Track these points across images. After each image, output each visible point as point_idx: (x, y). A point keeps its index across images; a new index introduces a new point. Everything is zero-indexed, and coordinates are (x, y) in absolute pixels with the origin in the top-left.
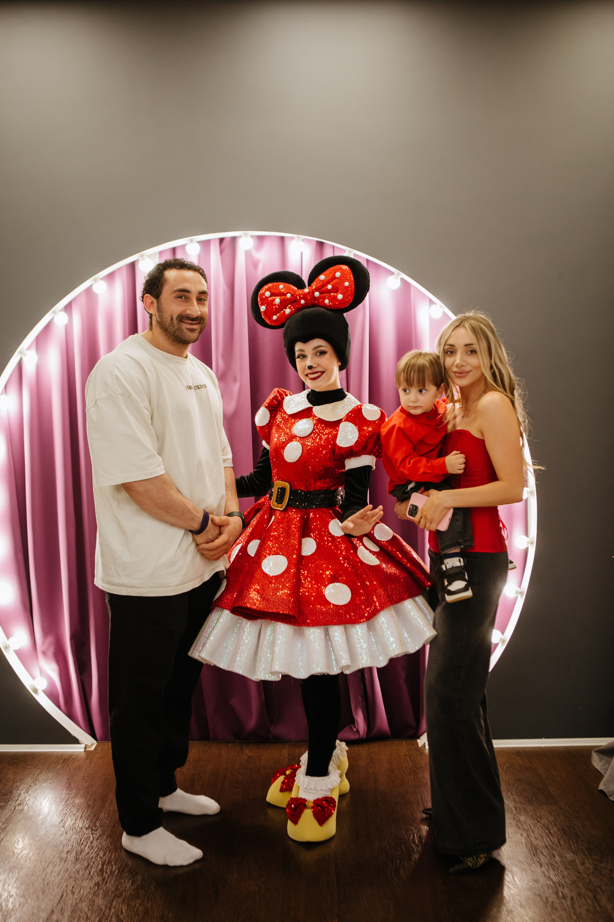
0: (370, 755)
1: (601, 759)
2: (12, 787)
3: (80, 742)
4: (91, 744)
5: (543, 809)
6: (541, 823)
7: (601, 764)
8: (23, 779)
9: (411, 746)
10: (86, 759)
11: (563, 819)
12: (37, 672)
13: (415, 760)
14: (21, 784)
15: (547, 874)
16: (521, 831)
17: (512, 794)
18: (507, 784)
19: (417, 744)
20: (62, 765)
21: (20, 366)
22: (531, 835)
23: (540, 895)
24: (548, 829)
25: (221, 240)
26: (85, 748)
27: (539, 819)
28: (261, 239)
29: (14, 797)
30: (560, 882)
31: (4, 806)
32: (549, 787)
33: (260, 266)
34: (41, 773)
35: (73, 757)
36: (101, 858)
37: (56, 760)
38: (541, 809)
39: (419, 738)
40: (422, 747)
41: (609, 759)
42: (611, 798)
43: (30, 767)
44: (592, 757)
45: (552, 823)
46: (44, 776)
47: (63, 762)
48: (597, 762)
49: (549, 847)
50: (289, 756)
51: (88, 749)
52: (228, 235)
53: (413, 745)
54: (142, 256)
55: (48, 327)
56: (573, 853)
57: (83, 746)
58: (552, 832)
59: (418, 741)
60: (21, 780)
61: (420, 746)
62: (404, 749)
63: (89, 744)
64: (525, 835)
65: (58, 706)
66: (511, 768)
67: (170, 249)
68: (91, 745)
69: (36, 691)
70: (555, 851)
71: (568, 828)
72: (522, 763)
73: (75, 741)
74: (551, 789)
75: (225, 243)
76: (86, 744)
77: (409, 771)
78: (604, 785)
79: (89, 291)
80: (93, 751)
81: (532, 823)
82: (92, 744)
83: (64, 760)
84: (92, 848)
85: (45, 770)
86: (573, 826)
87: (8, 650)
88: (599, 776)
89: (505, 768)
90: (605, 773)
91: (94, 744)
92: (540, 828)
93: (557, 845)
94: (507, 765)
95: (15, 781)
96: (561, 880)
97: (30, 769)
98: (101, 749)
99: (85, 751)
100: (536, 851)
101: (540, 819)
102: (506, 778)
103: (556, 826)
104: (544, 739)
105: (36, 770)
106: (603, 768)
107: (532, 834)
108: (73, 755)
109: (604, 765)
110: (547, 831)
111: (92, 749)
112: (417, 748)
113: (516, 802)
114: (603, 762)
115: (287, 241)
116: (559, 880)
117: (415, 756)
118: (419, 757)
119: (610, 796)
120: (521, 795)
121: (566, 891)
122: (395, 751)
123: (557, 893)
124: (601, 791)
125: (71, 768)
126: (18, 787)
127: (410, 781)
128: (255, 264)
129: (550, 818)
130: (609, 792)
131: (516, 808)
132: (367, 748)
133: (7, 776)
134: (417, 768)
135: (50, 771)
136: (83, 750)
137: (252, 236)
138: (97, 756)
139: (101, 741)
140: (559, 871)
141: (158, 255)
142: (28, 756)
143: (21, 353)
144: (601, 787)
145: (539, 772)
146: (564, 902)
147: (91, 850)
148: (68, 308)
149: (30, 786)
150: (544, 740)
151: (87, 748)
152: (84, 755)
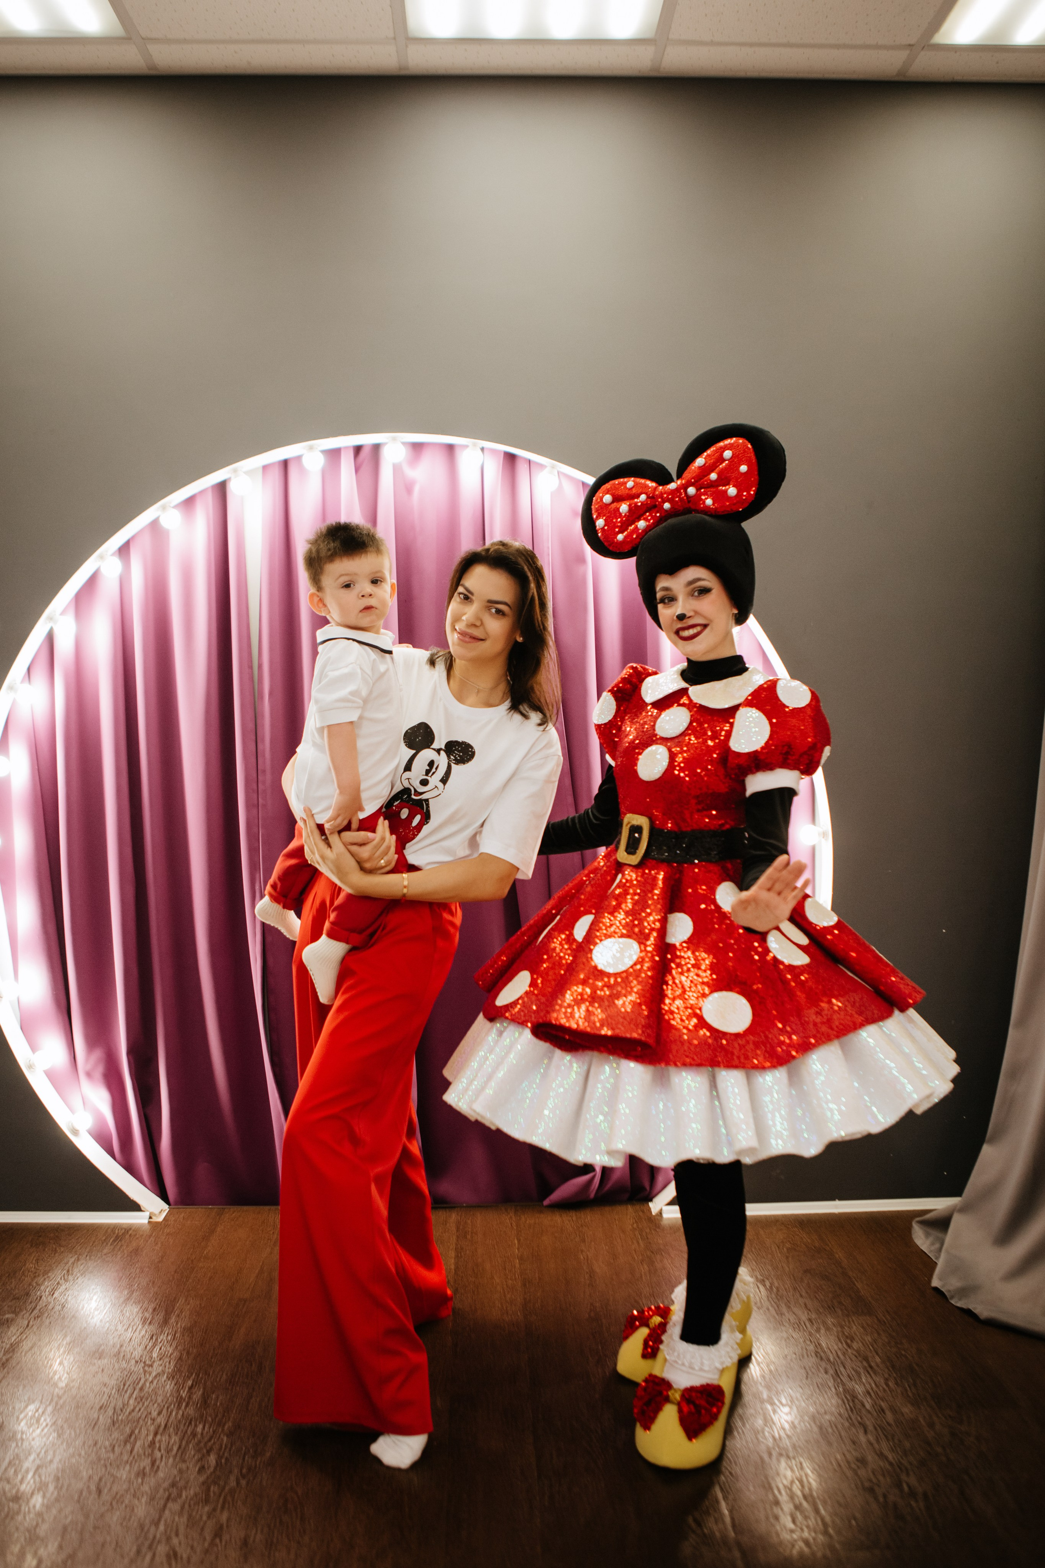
0: (581, 1229)
1: (927, 1235)
2: (30, 1284)
3: (143, 1209)
4: (160, 1210)
5: (853, 1321)
6: (854, 1349)
7: (928, 1242)
8: (50, 1270)
9: (641, 1213)
10: (150, 1236)
11: (886, 1340)
12: (77, 1102)
13: (649, 1237)
14: (45, 1279)
15: (876, 1446)
16: (823, 1364)
17: (801, 1296)
18: (792, 1277)
19: (649, 1210)
20: (112, 1247)
21: (50, 639)
22: (841, 1372)
23: (871, 1490)
24: (866, 1359)
25: (358, 449)
26: (150, 1218)
27: (849, 1341)
28: (417, 447)
29: (31, 1303)
30: (900, 1462)
31: (12, 1320)
32: (856, 1282)
33: (416, 490)
34: (78, 1260)
35: (130, 1232)
36: (153, 1420)
37: (104, 1238)
38: (849, 1322)
39: (651, 1200)
40: (657, 1215)
41: (940, 1235)
42: (953, 1302)
43: (62, 1249)
44: (913, 1232)
45: (871, 1348)
46: (82, 1266)
47: (114, 1241)
48: (921, 1239)
49: (872, 1394)
50: (457, 1231)
51: (155, 1219)
52: (367, 439)
53: (643, 1212)
54: (235, 471)
55: (93, 581)
56: (912, 1405)
57: (147, 1214)
58: (873, 1364)
59: (651, 1204)
60: (46, 1273)
61: (653, 1214)
62: (630, 1219)
63: (157, 1212)
64: (831, 1372)
65: (111, 1153)
66: (795, 1250)
67: (280, 462)
68: (160, 1212)
69: (76, 1132)
70: (883, 1401)
71: (896, 1356)
72: (809, 1241)
73: (135, 1207)
74: (859, 1285)
75: (364, 453)
76: (151, 1211)
77: (641, 1258)
78: (940, 1279)
79: (154, 524)
80: (162, 1222)
81: (840, 1349)
82: (162, 1210)
83: (116, 1237)
84: (141, 1400)
85: (84, 1256)
86: (903, 1352)
87: (32, 1070)
88: (929, 1265)
89: (785, 1249)
90: (937, 1258)
91: (164, 1211)
92: (854, 1358)
93: (884, 1390)
94: (788, 1245)
95: (37, 1274)
96: (902, 1458)
97: (62, 1252)
98: (173, 1219)
99: (149, 1222)
100: (853, 1401)
101: (852, 1341)
102: (789, 1268)
103: (877, 1354)
104: (837, 1200)
105: (71, 1256)
106: (933, 1248)
107: (842, 1369)
108: (130, 1229)
109: (933, 1244)
110: (865, 1364)
111: (160, 1219)
112: (650, 1218)
113: (810, 1310)
114: (931, 1239)
115: (458, 453)
116: (898, 1459)
117: (648, 1230)
118: (653, 1232)
119: (952, 1297)
120: (816, 1297)
121: (913, 1480)
122: (617, 1222)
123: (898, 1485)
124: (936, 1289)
125: (125, 1251)
126: (39, 1285)
127: (643, 1274)
128: (409, 489)
129: (866, 1339)
130: (949, 1291)
131: (810, 1320)
132: (574, 1218)
133: (25, 1265)
134: (652, 1252)
135: (93, 1257)
136: (146, 1221)
137: (404, 443)
138: (167, 1230)
139: (176, 1204)
140: (896, 1441)
141: (261, 470)
142: (62, 1230)
143: (50, 619)
144: (935, 1283)
145: (837, 1256)
146: (913, 1503)
147: (138, 1403)
148: (124, 550)
149: (58, 1283)
150: (837, 1203)
151: (153, 1217)
152: (148, 1227)
